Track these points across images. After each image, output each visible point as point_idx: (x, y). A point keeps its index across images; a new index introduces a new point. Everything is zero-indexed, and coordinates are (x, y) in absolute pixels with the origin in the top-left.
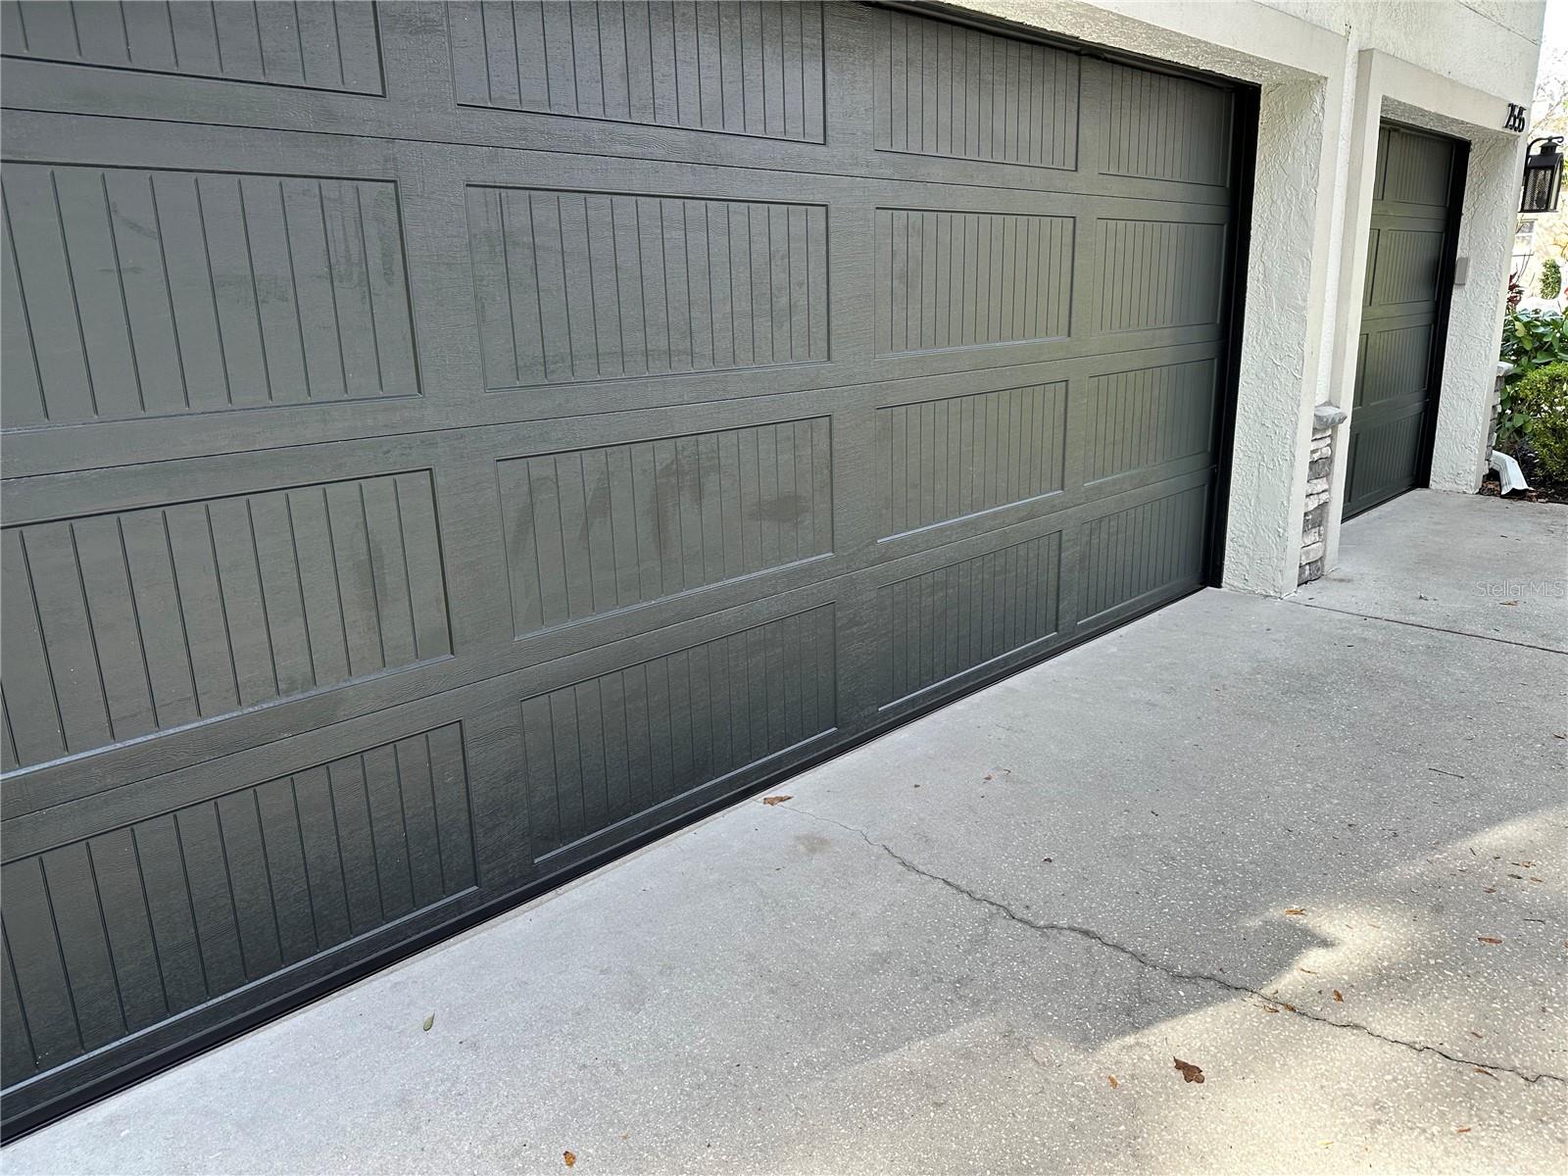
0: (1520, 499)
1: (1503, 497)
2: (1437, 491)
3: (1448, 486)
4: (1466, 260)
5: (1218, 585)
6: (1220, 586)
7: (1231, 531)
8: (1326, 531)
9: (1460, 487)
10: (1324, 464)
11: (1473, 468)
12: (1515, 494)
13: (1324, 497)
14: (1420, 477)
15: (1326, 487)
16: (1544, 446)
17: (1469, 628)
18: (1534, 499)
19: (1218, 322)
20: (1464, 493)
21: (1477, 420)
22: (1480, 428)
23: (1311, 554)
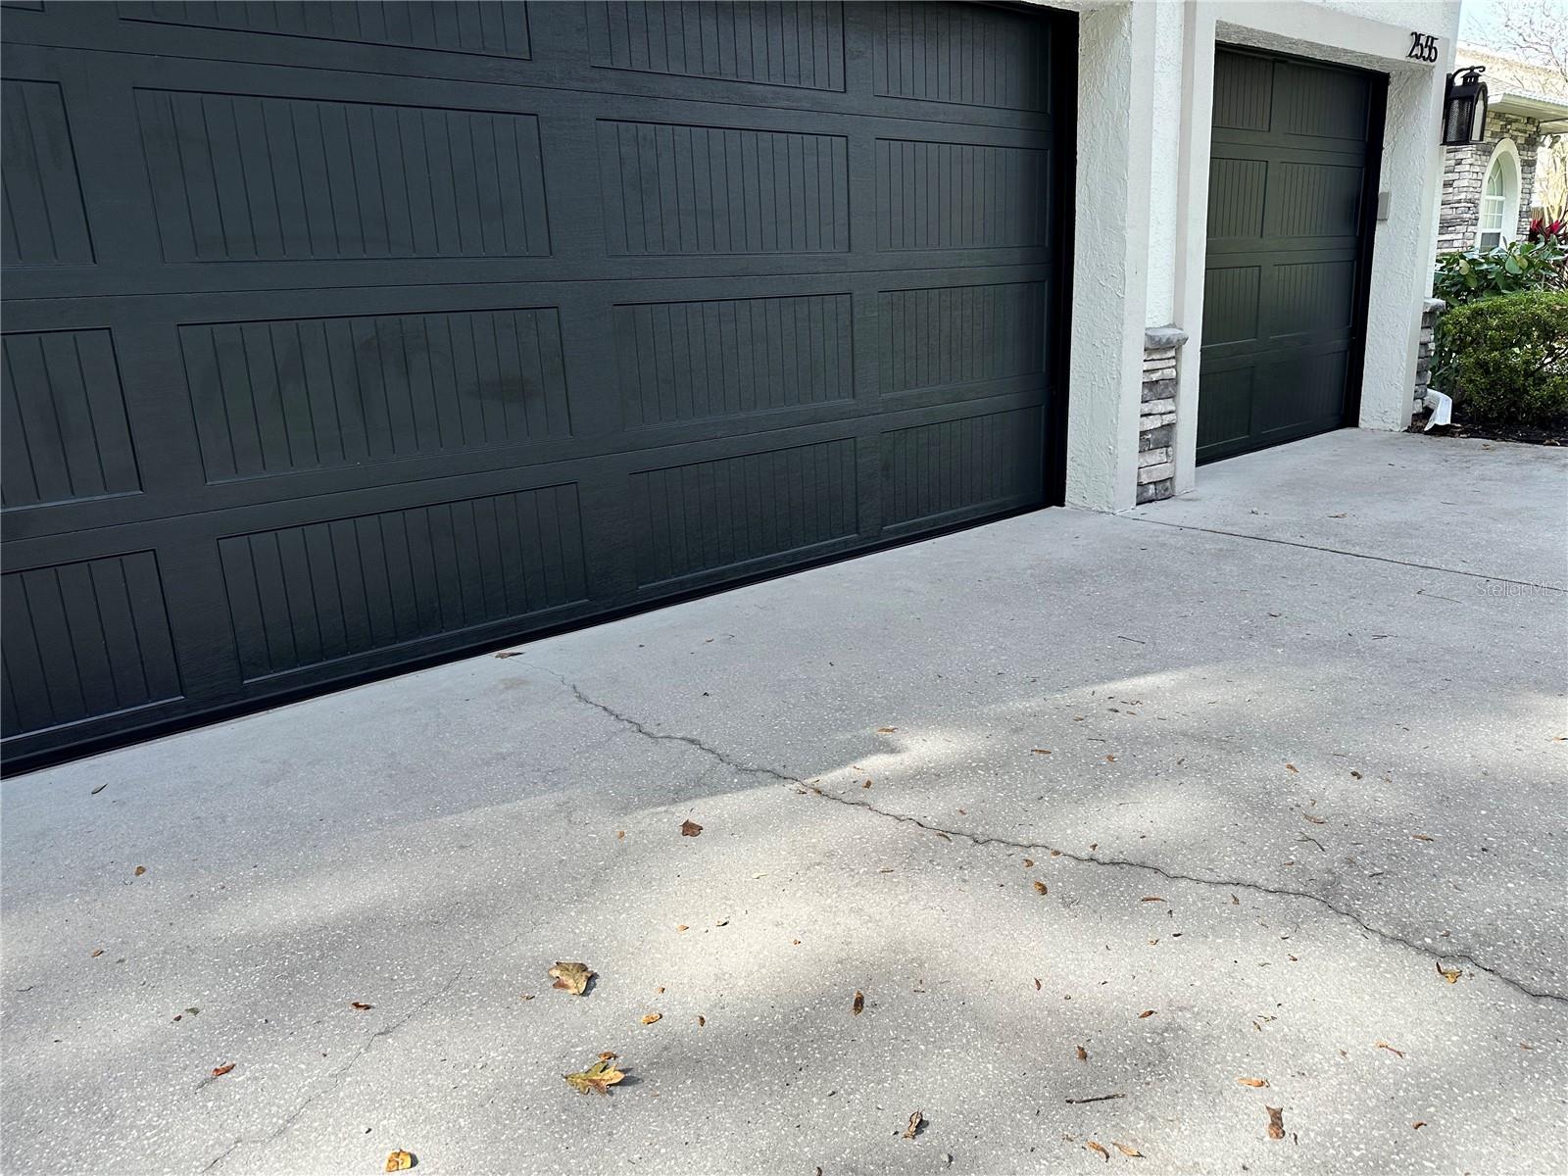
0: (1442, 435)
1: (1426, 433)
2: (1365, 430)
3: (1376, 425)
4: (1387, 195)
5: (1061, 502)
6: (1063, 505)
7: (1072, 451)
8: (1175, 452)
9: (1387, 425)
10: (1166, 386)
11: (1399, 405)
12: (1438, 431)
13: (1167, 419)
14: (1348, 415)
15: (1173, 408)
16: (1471, 381)
17: (1277, 535)
18: (1457, 435)
19: (1047, 244)
20: (1391, 431)
21: (1402, 356)
22: (1404, 364)
23: (1154, 472)
